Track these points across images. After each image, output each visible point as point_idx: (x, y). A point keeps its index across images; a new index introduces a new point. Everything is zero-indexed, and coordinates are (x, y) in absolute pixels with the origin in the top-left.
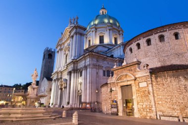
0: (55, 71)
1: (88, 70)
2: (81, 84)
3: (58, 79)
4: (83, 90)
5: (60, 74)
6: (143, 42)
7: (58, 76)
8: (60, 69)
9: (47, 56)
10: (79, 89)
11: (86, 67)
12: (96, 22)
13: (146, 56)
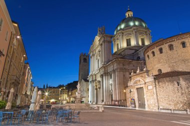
0: (90, 74)
1: (116, 73)
2: (111, 85)
3: (93, 81)
4: (113, 90)
6: (156, 50)
7: (93, 78)
8: (94, 72)
9: (82, 61)
10: (110, 89)
11: (114, 71)
12: (123, 26)
13: (159, 62)
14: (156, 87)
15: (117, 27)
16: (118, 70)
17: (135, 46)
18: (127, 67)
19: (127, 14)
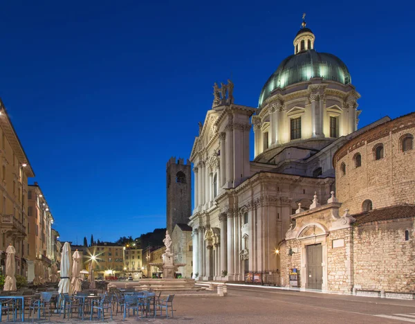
0: (195, 212)
1: (259, 210)
2: (246, 239)
3: (202, 229)
4: (250, 249)
5: (205, 219)
6: (366, 150)
7: (201, 222)
8: (204, 208)
9: (174, 178)
10: (243, 248)
11: (254, 205)
12: (283, 80)
13: (369, 182)
14: (352, 242)
15: (267, 84)
16: (265, 203)
17: (311, 140)
18: (286, 194)
19: (297, 43)
